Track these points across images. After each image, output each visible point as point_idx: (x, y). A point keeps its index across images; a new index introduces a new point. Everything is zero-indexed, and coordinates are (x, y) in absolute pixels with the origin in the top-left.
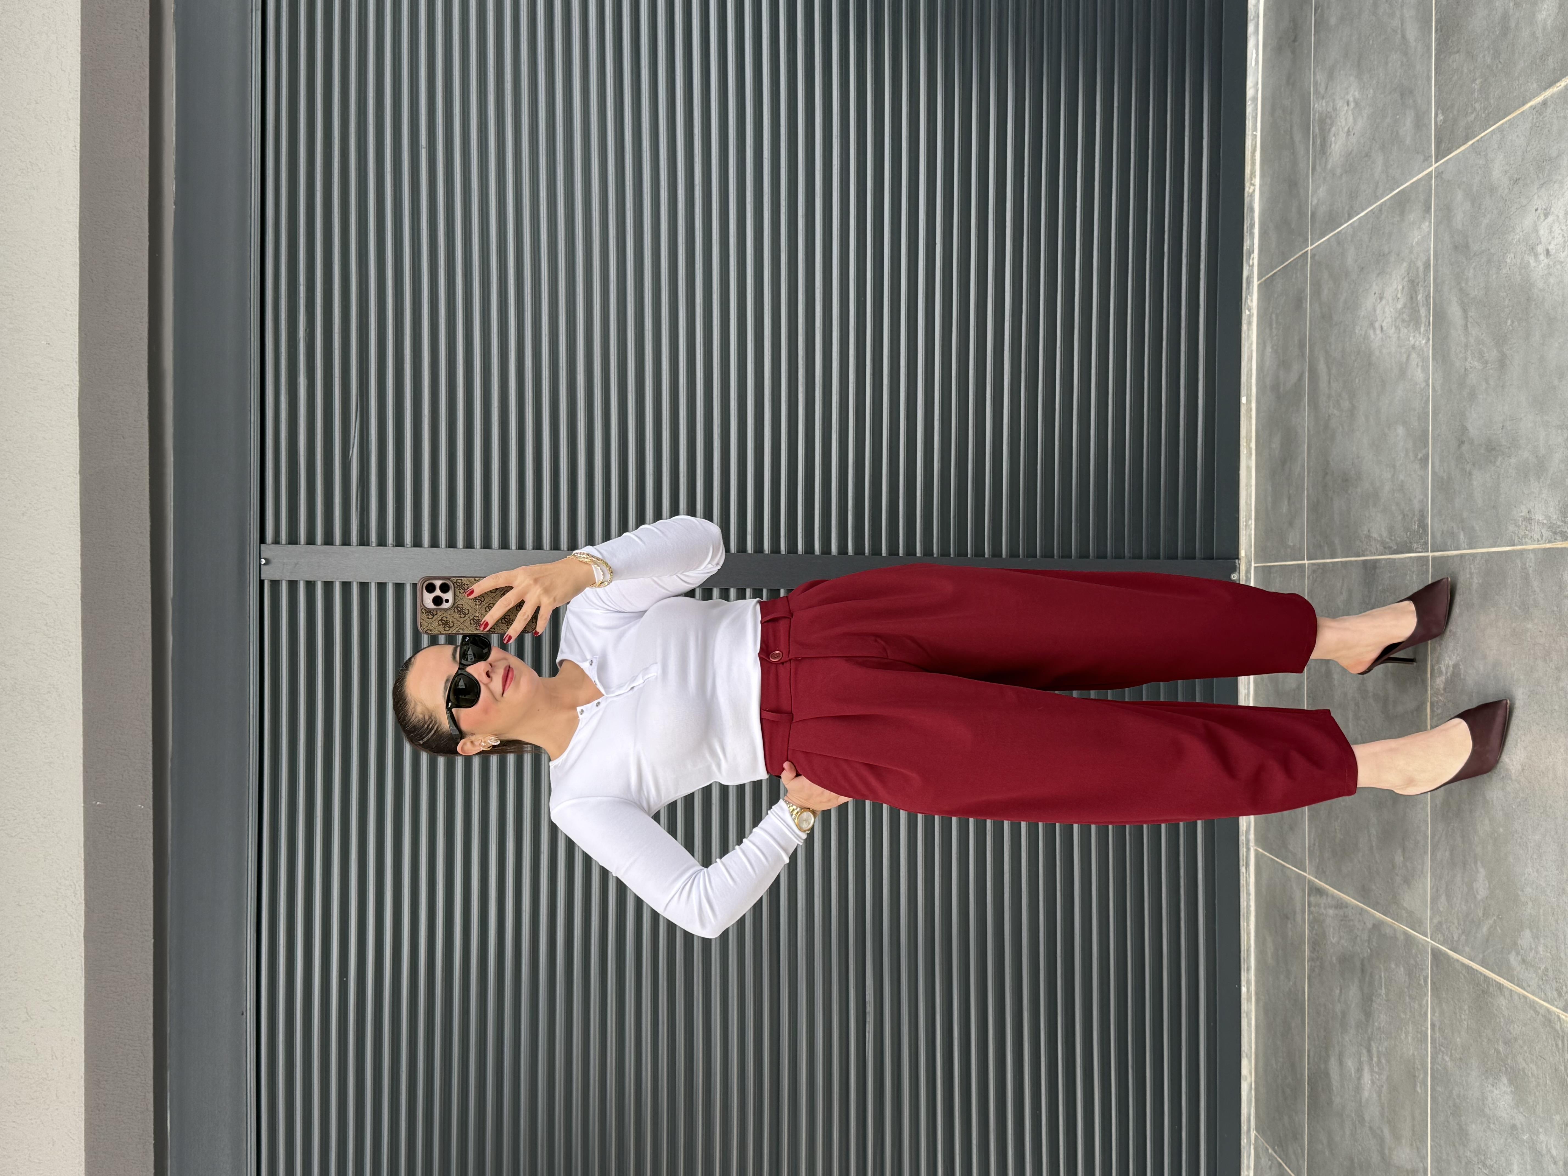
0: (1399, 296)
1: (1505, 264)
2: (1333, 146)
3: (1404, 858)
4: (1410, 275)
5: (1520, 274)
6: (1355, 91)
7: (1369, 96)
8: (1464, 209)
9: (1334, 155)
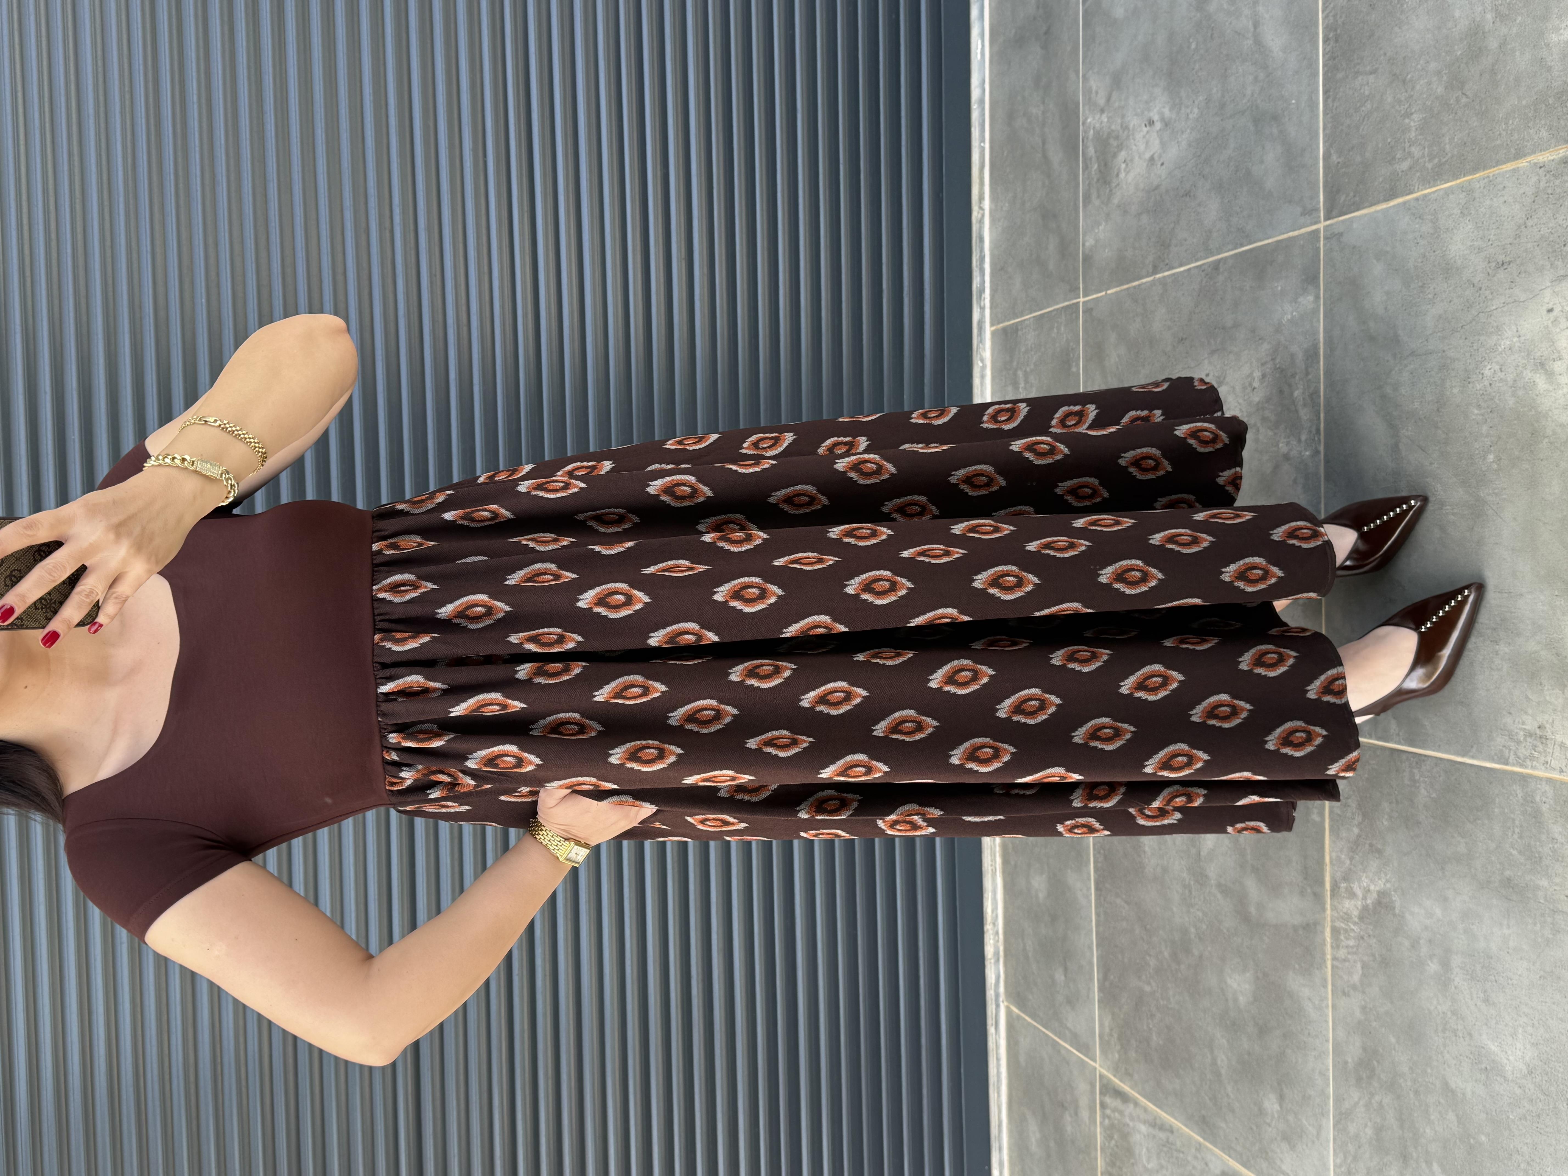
0: (1256, 384)
1: (1481, 376)
2: (1122, 175)
3: (1281, 1106)
4: (1277, 361)
5: (1514, 394)
6: (1164, 107)
7: (1191, 116)
8: (1386, 288)
9: (1124, 187)
